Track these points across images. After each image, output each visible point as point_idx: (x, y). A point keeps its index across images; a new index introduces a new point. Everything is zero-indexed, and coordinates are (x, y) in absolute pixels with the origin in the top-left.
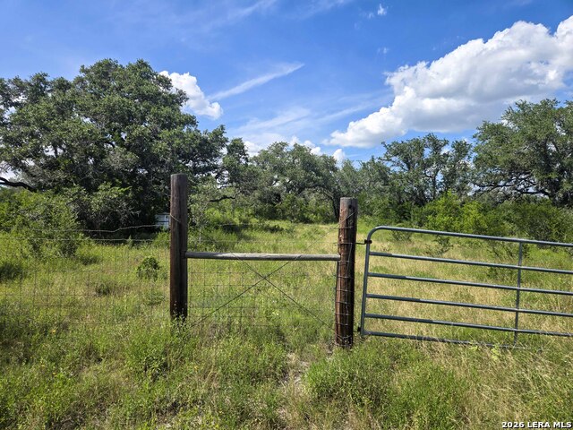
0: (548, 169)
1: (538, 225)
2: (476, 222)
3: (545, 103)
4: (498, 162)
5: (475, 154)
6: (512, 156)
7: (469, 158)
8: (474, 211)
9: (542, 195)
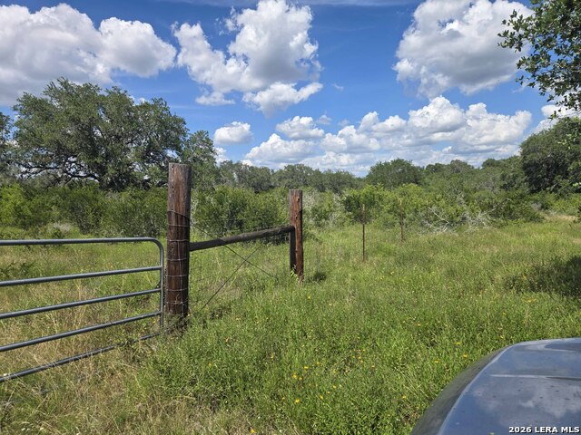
0: (94, 153)
1: (79, 209)
2: (16, 209)
3: (88, 87)
4: (42, 141)
5: (16, 129)
6: (58, 136)
7: (7, 132)
8: (13, 196)
9: (92, 179)
